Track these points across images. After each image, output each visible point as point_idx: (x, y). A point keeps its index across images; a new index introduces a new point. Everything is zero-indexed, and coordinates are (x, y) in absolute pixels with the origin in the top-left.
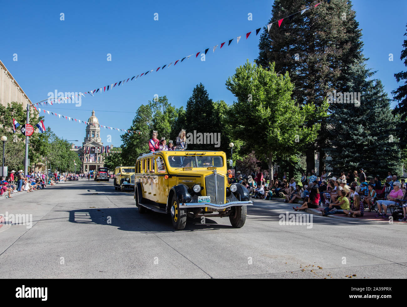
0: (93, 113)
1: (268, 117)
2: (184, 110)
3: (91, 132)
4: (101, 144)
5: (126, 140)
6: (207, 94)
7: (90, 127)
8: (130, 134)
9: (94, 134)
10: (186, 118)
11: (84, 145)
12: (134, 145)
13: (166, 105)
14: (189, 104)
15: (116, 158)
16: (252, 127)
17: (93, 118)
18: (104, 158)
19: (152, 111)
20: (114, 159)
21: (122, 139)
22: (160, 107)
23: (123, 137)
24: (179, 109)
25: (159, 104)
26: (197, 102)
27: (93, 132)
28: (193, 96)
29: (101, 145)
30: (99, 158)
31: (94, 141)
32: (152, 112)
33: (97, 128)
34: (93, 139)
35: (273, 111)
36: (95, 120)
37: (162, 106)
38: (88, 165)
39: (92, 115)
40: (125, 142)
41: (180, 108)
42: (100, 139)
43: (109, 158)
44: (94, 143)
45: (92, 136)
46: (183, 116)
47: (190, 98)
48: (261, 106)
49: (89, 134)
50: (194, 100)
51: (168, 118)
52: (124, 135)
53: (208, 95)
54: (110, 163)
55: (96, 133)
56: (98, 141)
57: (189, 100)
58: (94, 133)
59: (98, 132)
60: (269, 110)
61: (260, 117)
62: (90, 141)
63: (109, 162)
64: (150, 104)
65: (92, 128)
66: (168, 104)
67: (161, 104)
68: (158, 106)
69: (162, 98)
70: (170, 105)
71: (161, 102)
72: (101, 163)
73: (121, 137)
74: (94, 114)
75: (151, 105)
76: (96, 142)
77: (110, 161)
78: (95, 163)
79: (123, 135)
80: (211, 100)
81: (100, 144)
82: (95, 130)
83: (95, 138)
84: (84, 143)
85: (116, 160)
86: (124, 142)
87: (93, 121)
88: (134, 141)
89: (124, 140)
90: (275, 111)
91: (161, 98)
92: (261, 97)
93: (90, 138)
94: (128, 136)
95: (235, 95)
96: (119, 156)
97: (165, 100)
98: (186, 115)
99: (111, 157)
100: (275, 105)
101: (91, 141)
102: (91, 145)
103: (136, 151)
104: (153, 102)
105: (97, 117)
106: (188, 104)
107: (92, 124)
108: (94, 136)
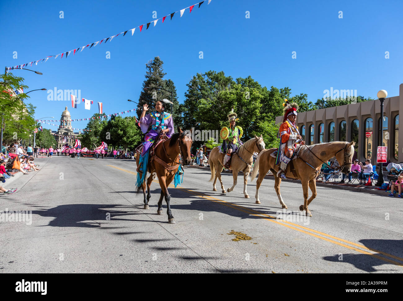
3: (65, 121)
7: (63, 118)
9: (67, 123)
11: (59, 131)
17: (66, 112)
18: (73, 141)
31: (66, 128)
33: (69, 119)
36: (68, 113)
38: (61, 144)
39: (65, 110)
42: (71, 127)
44: (66, 130)
45: (65, 124)
49: (63, 123)
55: (68, 122)
65: (65, 119)
72: (71, 143)
74: (67, 109)
76: (68, 129)
81: (71, 130)
83: (68, 126)
84: (59, 129)
87: (66, 114)
93: (63, 126)
102: (64, 131)
105: (69, 111)
107: (65, 116)
108: (67, 124)
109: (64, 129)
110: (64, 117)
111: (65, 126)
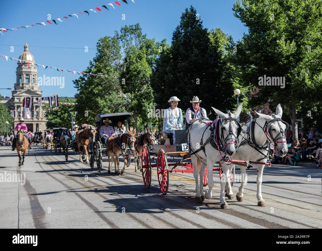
0: (25, 47)
1: (291, 55)
2: (169, 44)
3: (24, 75)
4: (40, 93)
5: (81, 86)
6: (201, 21)
7: (22, 69)
8: (86, 79)
9: (28, 79)
10: (172, 55)
11: (14, 95)
12: (94, 94)
13: (139, 37)
14: (176, 35)
15: (65, 113)
16: (269, 68)
17: (26, 55)
19: (120, 45)
20: (62, 114)
21: (75, 85)
22: (132, 39)
23: (76, 82)
24: (160, 43)
25: (129, 36)
26: (186, 33)
27: (27, 75)
28: (181, 24)
29: (40, 95)
30: (38, 113)
31: (29, 89)
32: (120, 47)
33: (32, 70)
34: (27, 86)
35: (298, 46)
36: (29, 58)
37: (134, 38)
39: (25, 51)
40: (80, 89)
41: (162, 42)
42: (38, 85)
43: (55, 113)
44: (28, 92)
45: (25, 81)
46: (167, 53)
47: (177, 28)
48: (283, 39)
49: (21, 78)
50: (182, 29)
51: (145, 55)
52: (78, 79)
53: (202, 23)
54: (56, 120)
55: (31, 77)
56: (35, 89)
57: (175, 31)
58: (28, 77)
59: (34, 76)
60: (293, 44)
61: (280, 54)
62: (22, 88)
63: (54, 119)
64: (117, 35)
65: (25, 69)
66: (142, 35)
67: (133, 36)
68: (128, 38)
69: (134, 27)
70: (144, 37)
71: (132, 33)
72: (40, 120)
73: (74, 83)
74: (27, 49)
75: (119, 37)
76: (32, 90)
77: (56, 118)
78: (31, 120)
79: (76, 80)
80: (206, 30)
81: (38, 92)
82: (30, 72)
83: (31, 85)
84: (14, 92)
85: (66, 115)
86: (78, 90)
87: (26, 59)
88: (94, 88)
89: (78, 87)
90: (301, 45)
91: (132, 26)
92: (281, 26)
93: (23, 84)
94: (84, 82)
95: (245, 24)
96: (69, 110)
97: (138, 29)
98: (172, 52)
99: (57, 112)
100: (302, 36)
101: (25, 88)
102: (24, 94)
103: (97, 102)
104: (122, 33)
105: (32, 54)
106: (174, 35)
107: (24, 63)
108: (29, 81)
109: (23, 91)
110: (24, 66)
111: (26, 84)
